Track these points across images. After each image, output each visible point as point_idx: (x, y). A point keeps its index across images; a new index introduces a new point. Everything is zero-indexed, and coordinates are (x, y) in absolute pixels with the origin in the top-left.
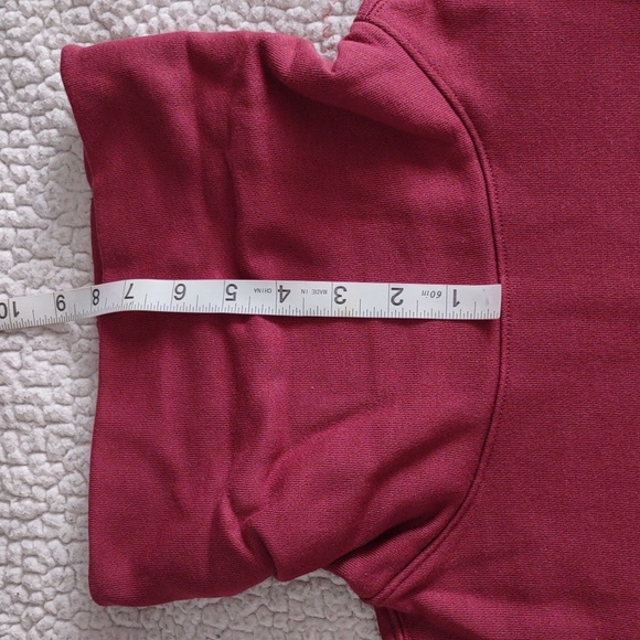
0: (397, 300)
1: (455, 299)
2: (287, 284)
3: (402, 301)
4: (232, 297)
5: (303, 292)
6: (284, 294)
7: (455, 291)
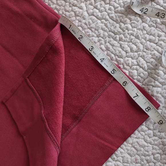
0: (81, 37)
1: (70, 27)
2: (100, 61)
3: (80, 36)
4: (114, 70)
5: (98, 56)
6: (102, 60)
7: (69, 28)
